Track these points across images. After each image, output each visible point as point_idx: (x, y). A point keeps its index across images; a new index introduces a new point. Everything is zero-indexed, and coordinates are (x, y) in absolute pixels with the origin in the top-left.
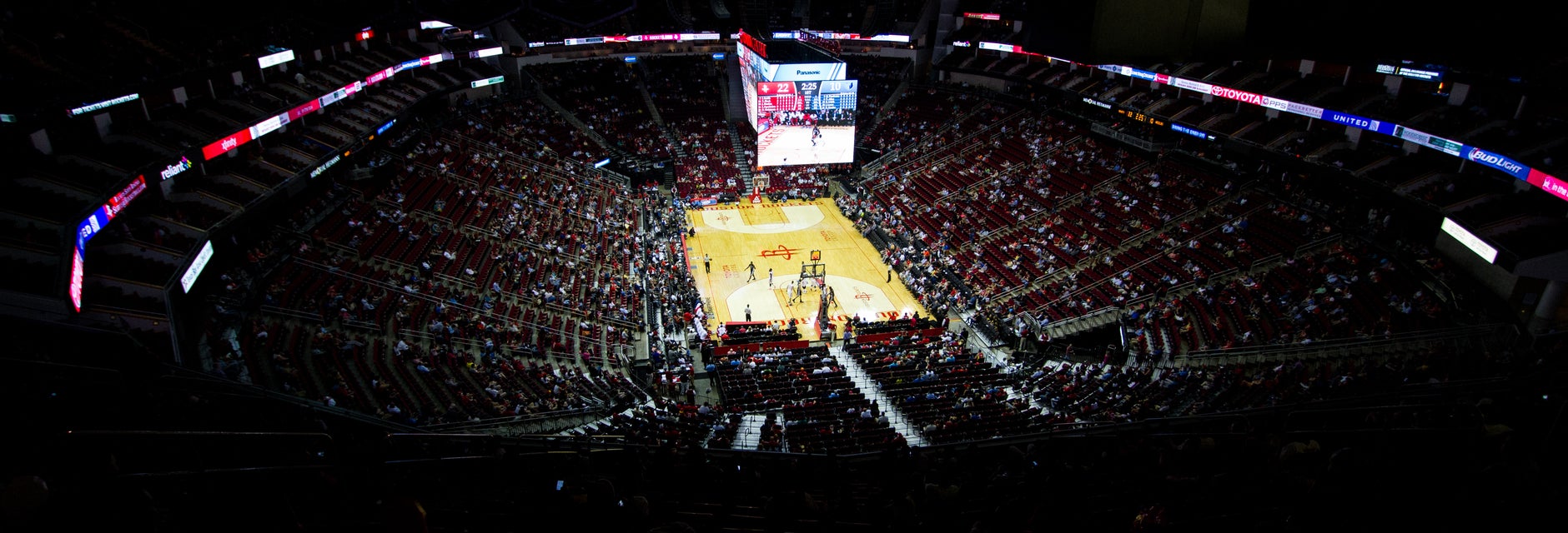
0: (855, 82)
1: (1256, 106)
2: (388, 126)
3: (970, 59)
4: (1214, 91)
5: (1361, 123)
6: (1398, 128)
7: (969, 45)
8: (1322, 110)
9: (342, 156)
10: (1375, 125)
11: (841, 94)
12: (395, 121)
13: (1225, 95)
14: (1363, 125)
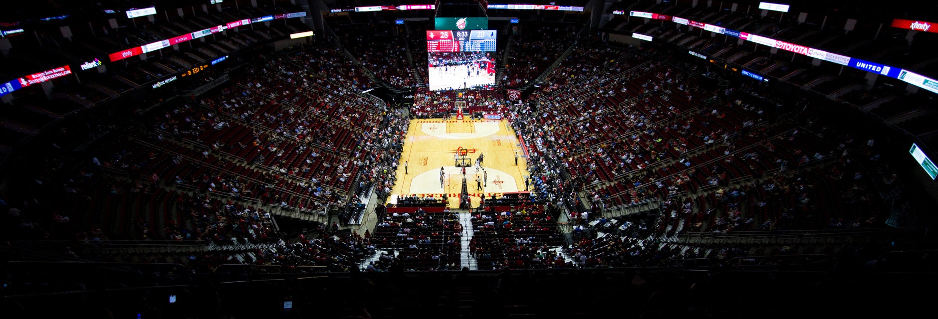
0: (495, 32)
1: (804, 56)
2: (221, 59)
3: (624, 24)
4: (777, 45)
5: (876, 68)
6: (904, 72)
7: (624, 13)
8: (849, 58)
9: (179, 77)
10: (886, 71)
11: (485, 40)
12: (227, 57)
13: (784, 48)
14: (877, 70)
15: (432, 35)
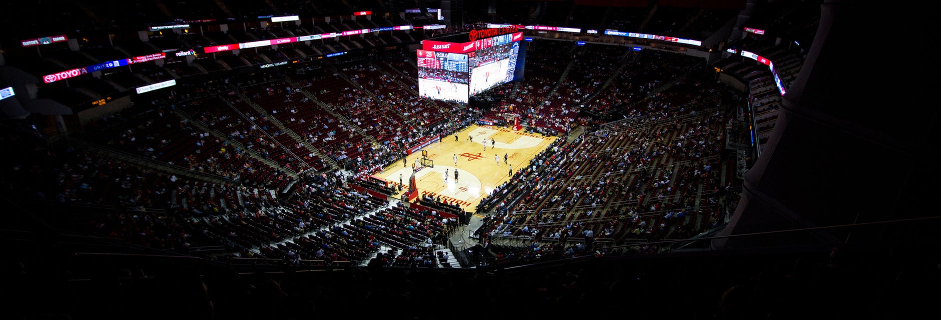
2: (339, 54)
3: (732, 63)
7: (736, 52)
9: (290, 63)
12: (346, 52)
15: (420, 53)
